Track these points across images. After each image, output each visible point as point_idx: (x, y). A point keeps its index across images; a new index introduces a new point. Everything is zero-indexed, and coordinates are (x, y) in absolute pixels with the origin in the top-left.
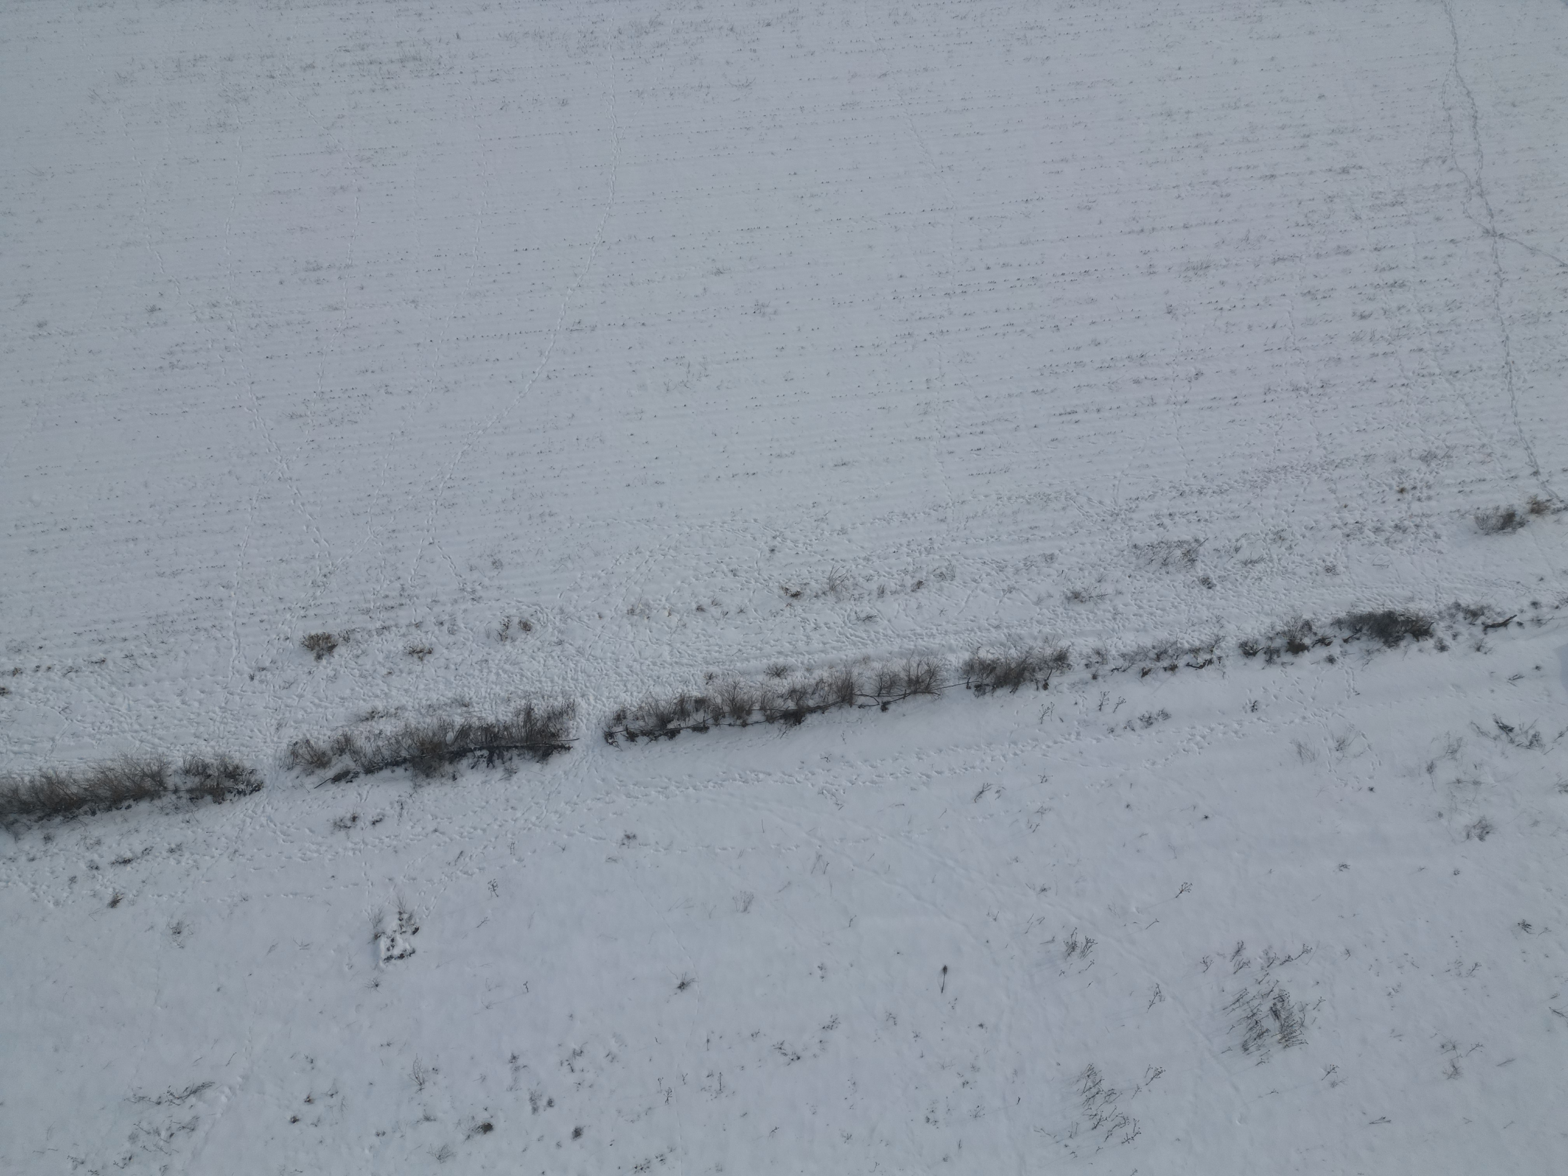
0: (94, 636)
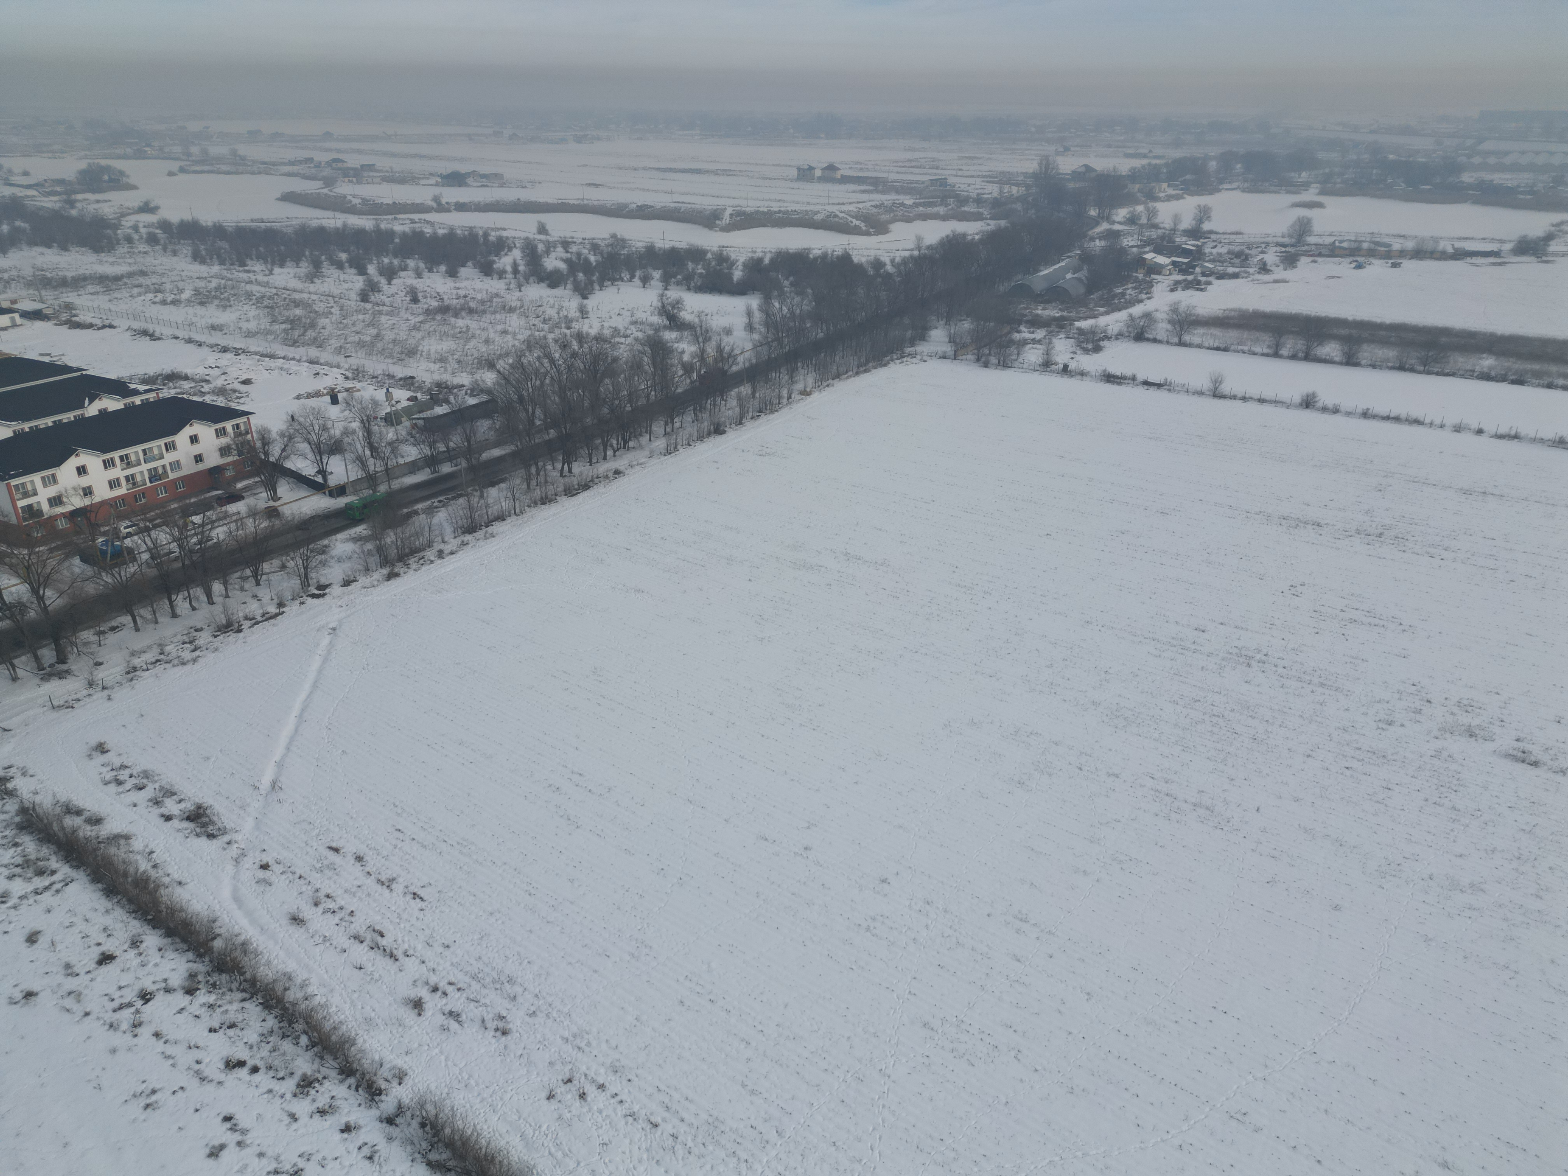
0: (667, 1101)
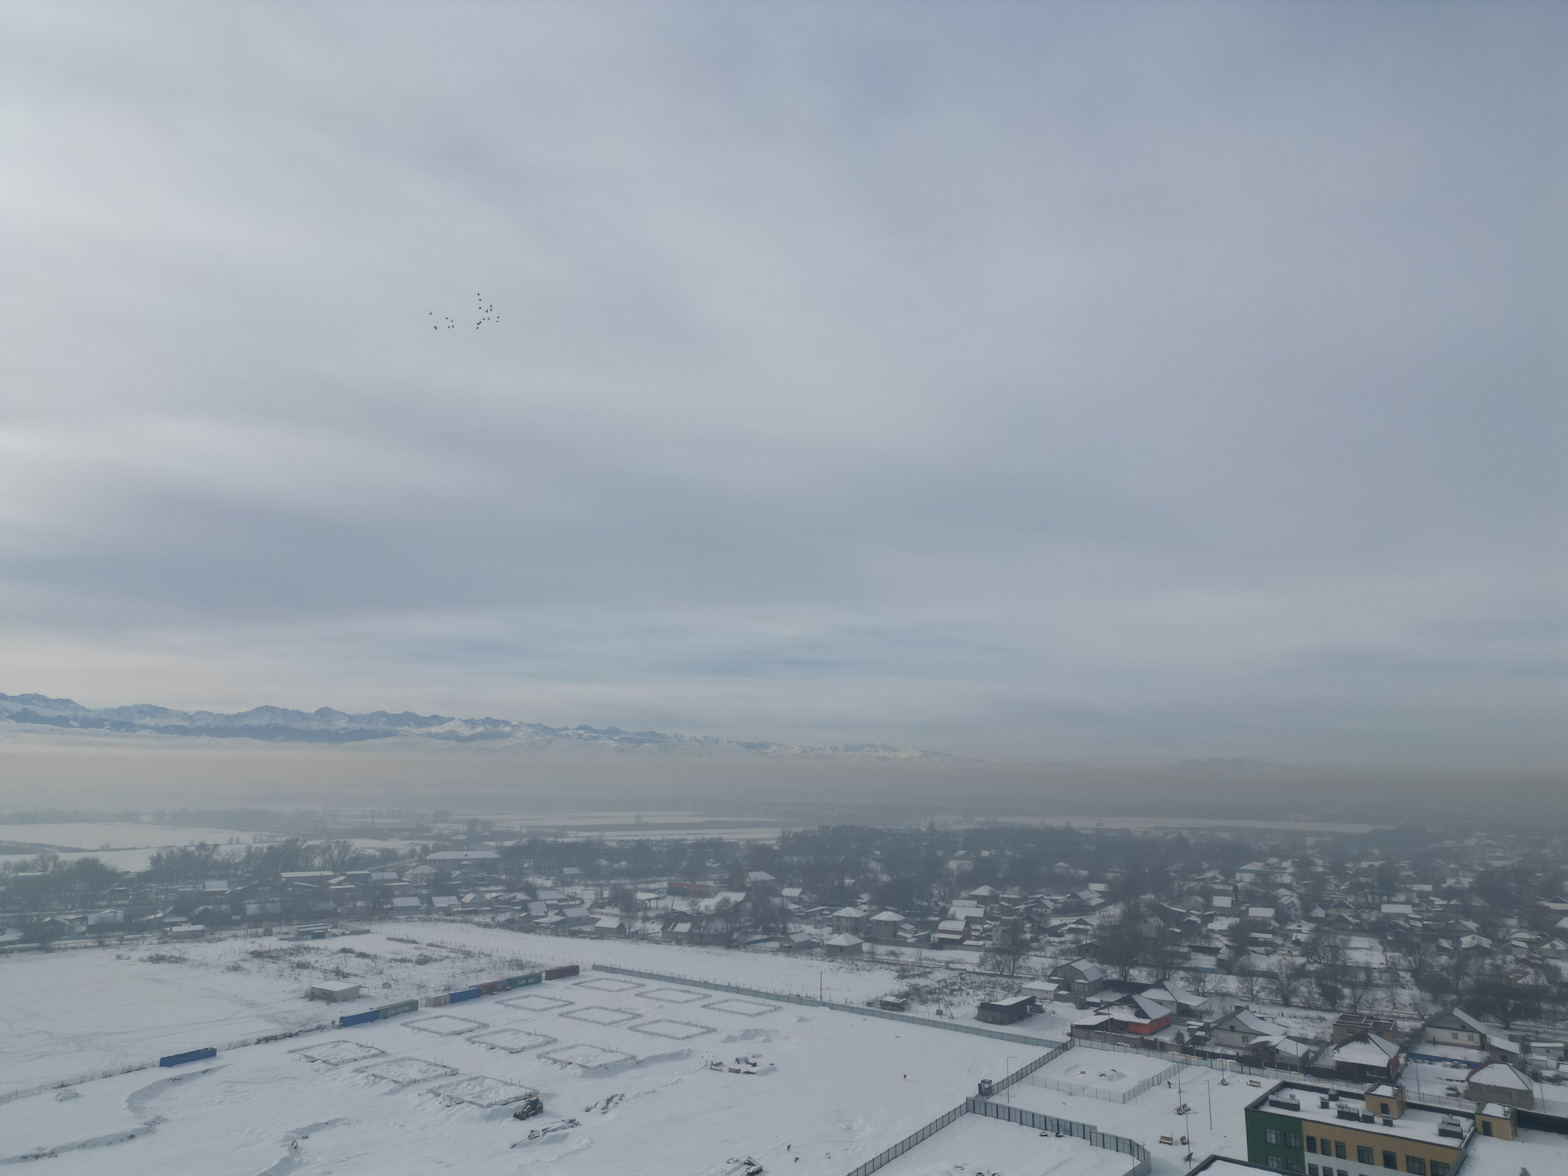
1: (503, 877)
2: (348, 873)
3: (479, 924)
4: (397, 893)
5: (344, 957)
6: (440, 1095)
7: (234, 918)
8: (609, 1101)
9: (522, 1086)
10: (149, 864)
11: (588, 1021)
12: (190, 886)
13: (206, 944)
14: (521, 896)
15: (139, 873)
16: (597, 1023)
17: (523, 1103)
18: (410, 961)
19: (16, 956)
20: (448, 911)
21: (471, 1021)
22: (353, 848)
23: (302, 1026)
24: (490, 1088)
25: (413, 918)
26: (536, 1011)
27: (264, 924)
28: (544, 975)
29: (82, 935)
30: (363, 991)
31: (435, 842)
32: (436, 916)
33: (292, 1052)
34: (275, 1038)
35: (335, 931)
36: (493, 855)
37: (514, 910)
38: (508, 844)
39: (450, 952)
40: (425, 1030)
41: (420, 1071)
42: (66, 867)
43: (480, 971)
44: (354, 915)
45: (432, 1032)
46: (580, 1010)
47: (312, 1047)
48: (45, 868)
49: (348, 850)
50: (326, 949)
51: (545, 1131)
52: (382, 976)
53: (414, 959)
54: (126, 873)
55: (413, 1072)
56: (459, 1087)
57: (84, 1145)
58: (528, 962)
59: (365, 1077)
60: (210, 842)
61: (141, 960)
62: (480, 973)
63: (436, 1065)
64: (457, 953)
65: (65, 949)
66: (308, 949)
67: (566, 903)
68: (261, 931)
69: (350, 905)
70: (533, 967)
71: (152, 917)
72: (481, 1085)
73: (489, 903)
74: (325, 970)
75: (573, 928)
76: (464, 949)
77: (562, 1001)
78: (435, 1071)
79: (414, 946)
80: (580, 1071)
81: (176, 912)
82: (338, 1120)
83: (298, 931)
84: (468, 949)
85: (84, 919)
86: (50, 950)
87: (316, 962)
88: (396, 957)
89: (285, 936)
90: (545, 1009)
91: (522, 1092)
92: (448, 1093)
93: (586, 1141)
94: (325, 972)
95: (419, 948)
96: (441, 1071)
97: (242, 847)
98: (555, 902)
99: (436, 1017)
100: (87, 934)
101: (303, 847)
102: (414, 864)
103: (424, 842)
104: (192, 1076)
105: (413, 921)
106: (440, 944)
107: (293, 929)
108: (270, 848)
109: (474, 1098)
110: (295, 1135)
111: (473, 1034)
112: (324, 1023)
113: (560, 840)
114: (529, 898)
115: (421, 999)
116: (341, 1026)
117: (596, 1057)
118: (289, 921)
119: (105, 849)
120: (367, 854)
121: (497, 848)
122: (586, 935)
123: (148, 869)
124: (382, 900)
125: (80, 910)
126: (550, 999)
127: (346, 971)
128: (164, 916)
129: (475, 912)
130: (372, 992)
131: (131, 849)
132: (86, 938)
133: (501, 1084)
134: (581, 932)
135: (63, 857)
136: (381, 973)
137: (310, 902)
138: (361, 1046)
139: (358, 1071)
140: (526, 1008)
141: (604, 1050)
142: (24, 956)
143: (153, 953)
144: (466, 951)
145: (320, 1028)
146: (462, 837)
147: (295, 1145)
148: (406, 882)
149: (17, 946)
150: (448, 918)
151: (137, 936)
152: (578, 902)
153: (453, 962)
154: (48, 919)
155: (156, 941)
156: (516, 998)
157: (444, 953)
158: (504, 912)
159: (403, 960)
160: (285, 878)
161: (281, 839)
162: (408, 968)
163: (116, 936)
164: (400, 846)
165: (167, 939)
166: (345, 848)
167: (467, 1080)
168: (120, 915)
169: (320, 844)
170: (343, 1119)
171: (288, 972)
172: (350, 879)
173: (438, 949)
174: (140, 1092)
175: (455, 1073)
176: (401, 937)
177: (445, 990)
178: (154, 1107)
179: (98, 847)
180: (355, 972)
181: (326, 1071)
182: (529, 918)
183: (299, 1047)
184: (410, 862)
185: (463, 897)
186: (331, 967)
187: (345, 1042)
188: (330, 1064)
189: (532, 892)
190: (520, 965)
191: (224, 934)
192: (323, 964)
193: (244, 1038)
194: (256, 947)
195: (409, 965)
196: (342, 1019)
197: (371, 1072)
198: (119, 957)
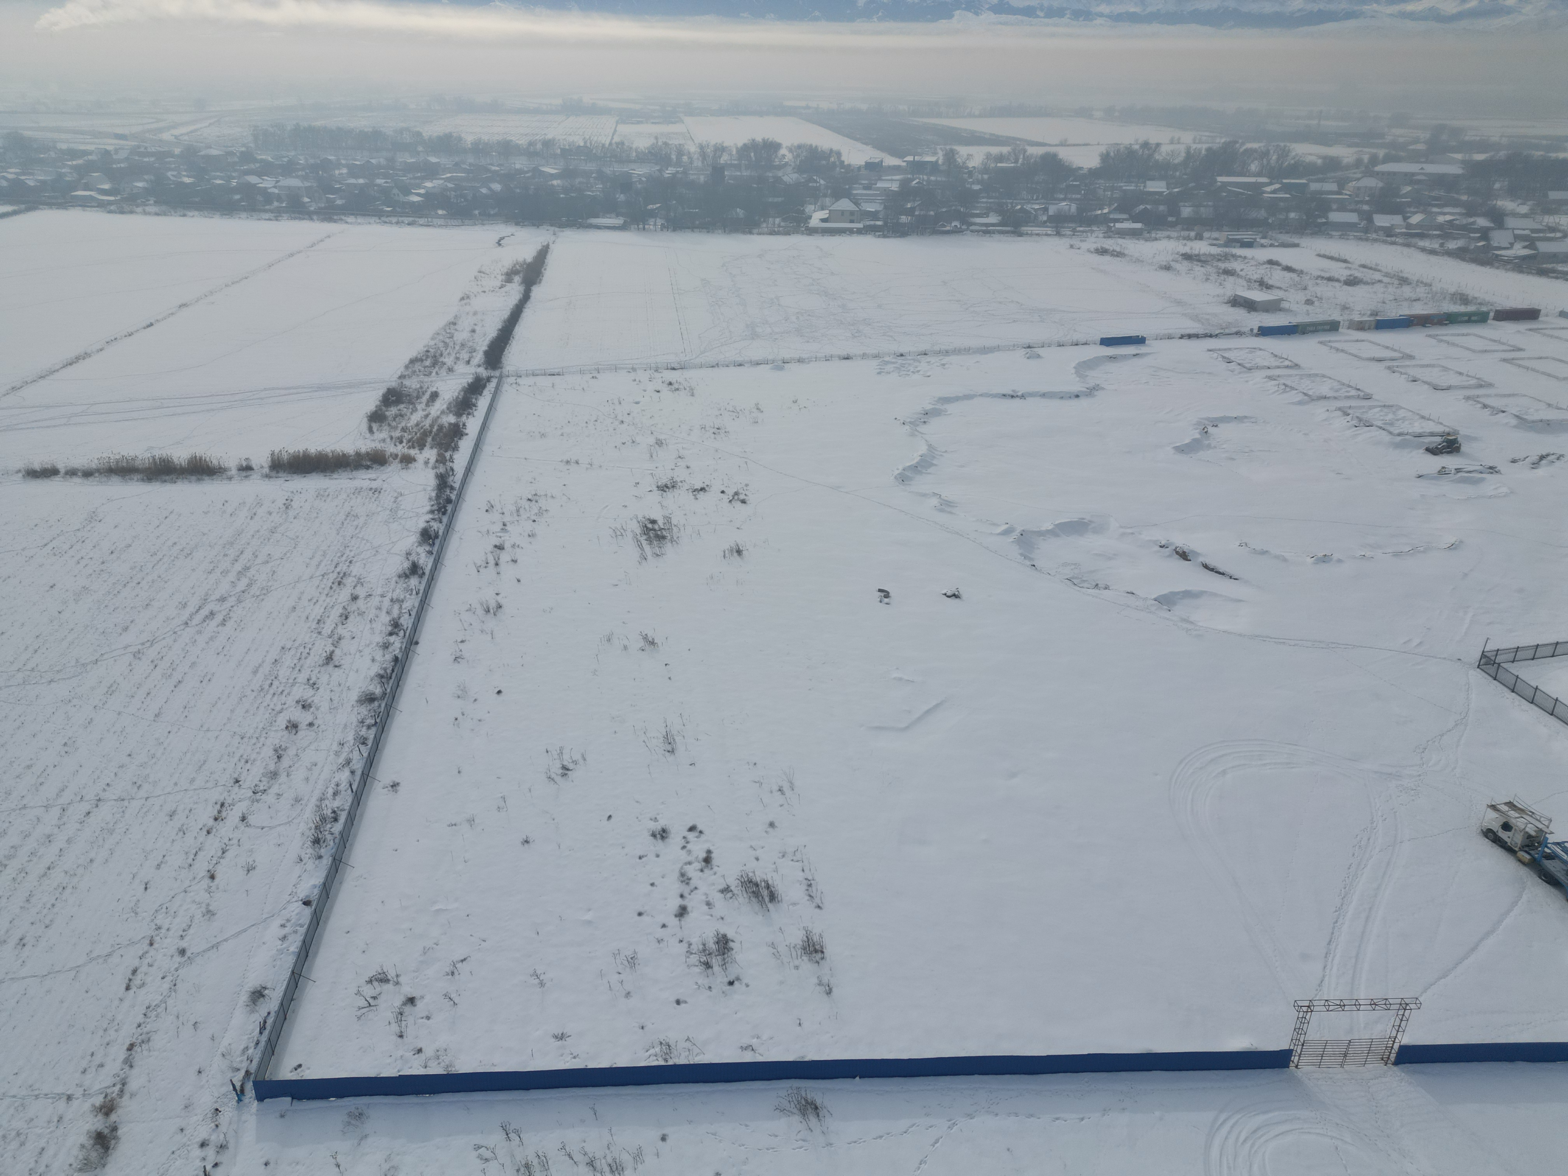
1: (1464, 198)
2: (1285, 181)
3: (1423, 250)
4: (1334, 206)
5: (1271, 268)
6: (1349, 415)
7: (1170, 219)
8: (1542, 458)
9: (1441, 424)
10: (1099, 161)
11: (1538, 372)
12: (1133, 184)
13: (1143, 242)
14: (1482, 222)
15: (1090, 169)
16: (1549, 375)
17: (1438, 439)
18: (1338, 280)
19: (997, 236)
20: (1389, 232)
21: (1395, 351)
22: (1294, 154)
23: (1222, 329)
24: (1404, 419)
25: (1349, 235)
26: (1474, 351)
27: (1196, 228)
28: (1492, 315)
29: (1044, 224)
30: (1284, 305)
31: (1387, 151)
32: (1374, 236)
33: (1210, 350)
34: (1197, 336)
35: (1263, 241)
36: (1454, 170)
37: (1470, 237)
38: (1480, 157)
39: (1384, 276)
40: (1342, 351)
41: (1331, 389)
42: (1032, 160)
43: (1415, 300)
44: (1285, 227)
45: (1350, 354)
46: (1529, 358)
47: (1230, 349)
48: (1016, 161)
49: (1287, 156)
50: (1253, 258)
51: (1458, 470)
52: (1307, 292)
53: (1342, 279)
54: (1081, 168)
55: (1325, 389)
56: (1371, 411)
57: (1043, 395)
58: (1476, 298)
59: (1275, 386)
60: (1153, 141)
61: (1089, 251)
62: (1414, 303)
63: (1349, 386)
64: (1392, 278)
65: (1031, 235)
66: (1234, 256)
67: (1541, 235)
68: (1193, 234)
69: (1282, 217)
70: (1480, 304)
71: (1099, 212)
72: (1394, 413)
73: (1440, 227)
74: (1250, 279)
75: (1545, 266)
76: (1401, 275)
77: (1509, 345)
78: (1347, 392)
79: (1344, 265)
80: (1514, 422)
81: (1120, 209)
82: (1246, 417)
83: (1228, 238)
84: (1405, 275)
85: (1046, 210)
86: (1020, 235)
87: (1242, 270)
88: (1323, 274)
89: (1215, 242)
90: (1486, 351)
91: (1440, 429)
92: (1358, 415)
93: (1504, 490)
94: (1249, 281)
95: (1350, 268)
96: (1353, 393)
97: (1182, 148)
98: (1527, 232)
99: (1357, 341)
100: (1048, 224)
101: (1241, 150)
102: (1359, 176)
103: (1374, 151)
104: (1125, 357)
105: (1348, 239)
106: (1373, 266)
107: (1223, 236)
108: (1209, 150)
109: (1383, 424)
110: (1207, 422)
111: (1395, 363)
112: (1243, 330)
113: (1553, 155)
114: (1492, 225)
115: (1344, 321)
116: (1259, 334)
117: (1537, 410)
118: (1219, 228)
119: (1063, 144)
120: (1307, 161)
121: (1463, 162)
122: (1559, 276)
123: (1098, 166)
124: (1317, 213)
125: (1042, 201)
126: (1495, 341)
127: (1270, 282)
128: (1109, 213)
129: (1422, 236)
130: (1294, 307)
131: (1084, 145)
132: (1047, 227)
133: (1418, 417)
134: (1554, 271)
135: (1031, 150)
136: (1305, 289)
137: (1242, 210)
138: (1276, 356)
139: (1270, 378)
140: (1462, 347)
141: (1549, 405)
142: (1002, 237)
143: (1099, 246)
144: (1403, 277)
145: (1239, 334)
146: (1421, 147)
147: (1206, 430)
148: (1346, 195)
149: (997, 228)
150: (1389, 239)
151: (1087, 229)
152: (1559, 235)
153: (1386, 287)
154: (1019, 207)
155: (1101, 235)
156: (1453, 335)
157: (1377, 276)
158: (1455, 239)
159: (1330, 279)
160: (1220, 182)
161: (1220, 141)
162: (1335, 287)
163: (1070, 227)
164: (1345, 153)
165: (1111, 234)
166: (1284, 153)
167: (1380, 406)
168: (1074, 208)
169: (1259, 147)
170: (1251, 418)
171: (1213, 277)
172: (1286, 188)
173: (1371, 272)
174: (1084, 362)
175: (1368, 397)
176: (1332, 254)
177: (1371, 315)
178: (1095, 376)
179: (1058, 143)
180: (1278, 284)
181: (1240, 373)
182: (1488, 248)
183: (1218, 347)
184: (1355, 173)
185: (1409, 217)
186: (1256, 277)
187: (1260, 349)
188: (1245, 367)
189: (1498, 218)
190: (1464, 299)
191: (1160, 234)
192: (1248, 273)
193: (1170, 331)
194: (1186, 250)
195: (1336, 284)
196: (1260, 328)
197: (1282, 381)
198: (1072, 246)
